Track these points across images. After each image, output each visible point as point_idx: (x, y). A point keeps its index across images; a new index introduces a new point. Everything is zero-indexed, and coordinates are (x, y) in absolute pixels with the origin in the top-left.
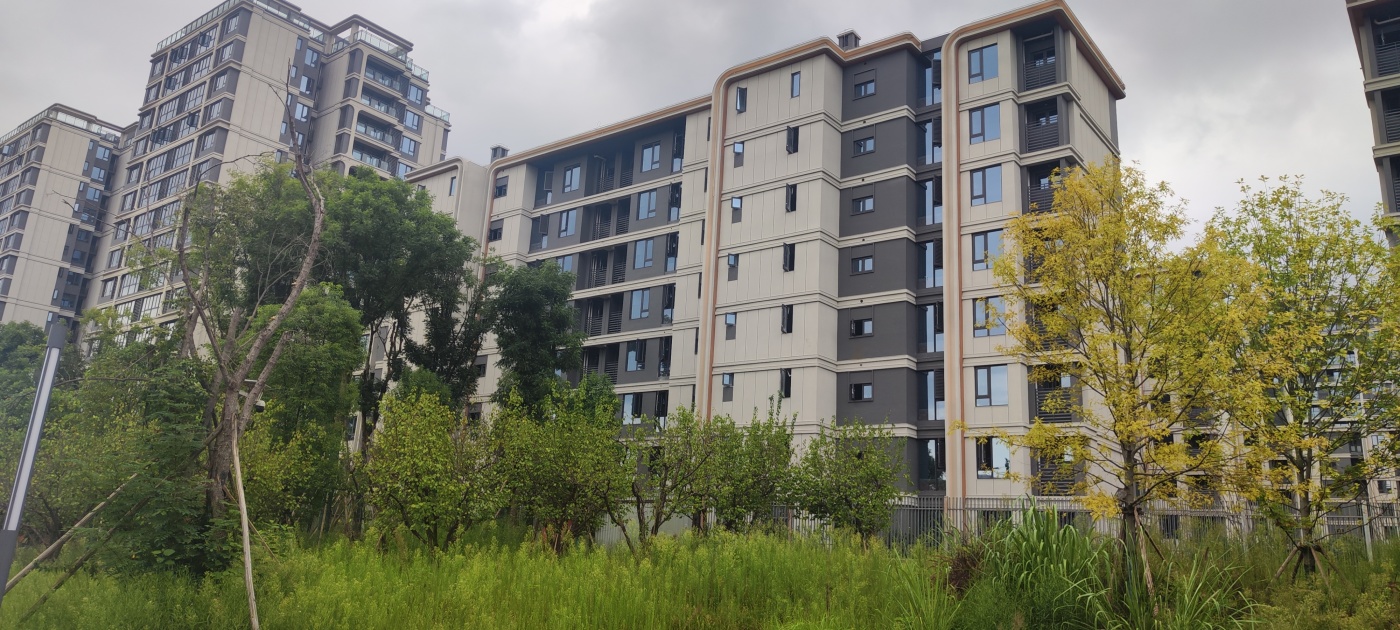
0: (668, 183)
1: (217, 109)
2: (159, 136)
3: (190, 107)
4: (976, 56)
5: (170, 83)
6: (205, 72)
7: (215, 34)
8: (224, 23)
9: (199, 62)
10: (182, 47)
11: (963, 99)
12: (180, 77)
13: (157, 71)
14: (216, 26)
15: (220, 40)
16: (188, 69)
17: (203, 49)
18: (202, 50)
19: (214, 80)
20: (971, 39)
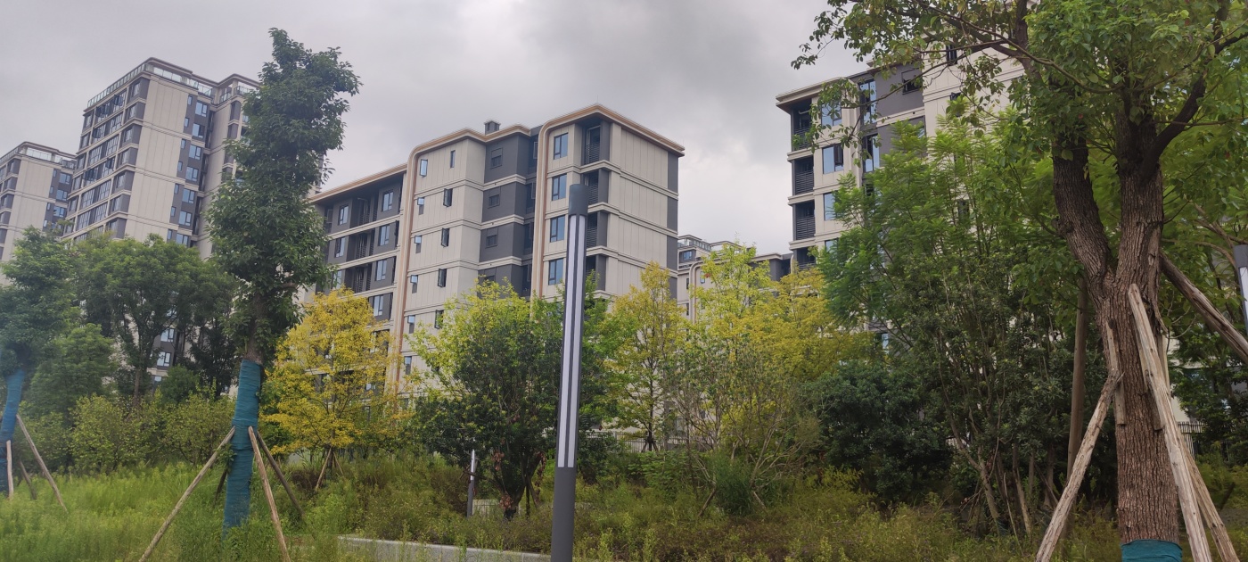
0: (394, 220)
1: (126, 156)
2: (90, 175)
3: (109, 154)
4: (558, 140)
5: (96, 133)
6: (118, 126)
7: (125, 96)
8: (130, 88)
9: (114, 118)
10: (104, 105)
11: (550, 170)
12: (103, 129)
13: (88, 123)
14: (125, 90)
15: (128, 102)
16: (108, 123)
17: (118, 107)
18: (117, 109)
19: (124, 132)
20: (554, 128)
